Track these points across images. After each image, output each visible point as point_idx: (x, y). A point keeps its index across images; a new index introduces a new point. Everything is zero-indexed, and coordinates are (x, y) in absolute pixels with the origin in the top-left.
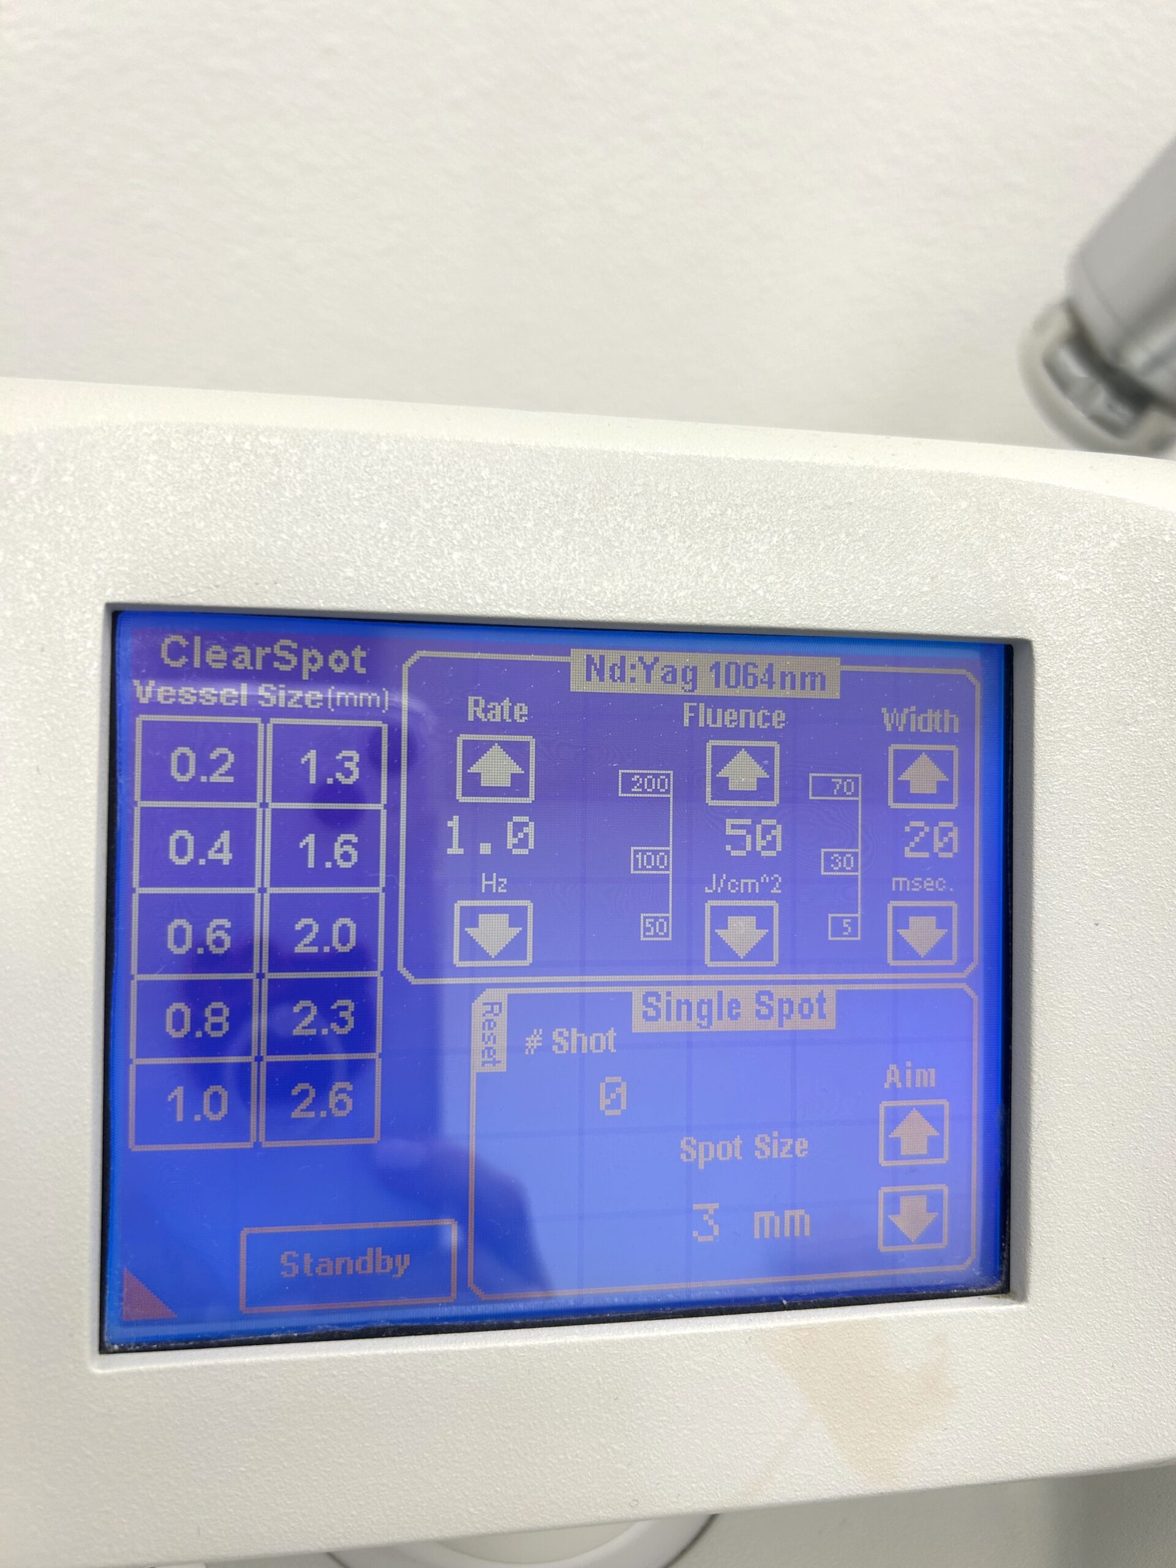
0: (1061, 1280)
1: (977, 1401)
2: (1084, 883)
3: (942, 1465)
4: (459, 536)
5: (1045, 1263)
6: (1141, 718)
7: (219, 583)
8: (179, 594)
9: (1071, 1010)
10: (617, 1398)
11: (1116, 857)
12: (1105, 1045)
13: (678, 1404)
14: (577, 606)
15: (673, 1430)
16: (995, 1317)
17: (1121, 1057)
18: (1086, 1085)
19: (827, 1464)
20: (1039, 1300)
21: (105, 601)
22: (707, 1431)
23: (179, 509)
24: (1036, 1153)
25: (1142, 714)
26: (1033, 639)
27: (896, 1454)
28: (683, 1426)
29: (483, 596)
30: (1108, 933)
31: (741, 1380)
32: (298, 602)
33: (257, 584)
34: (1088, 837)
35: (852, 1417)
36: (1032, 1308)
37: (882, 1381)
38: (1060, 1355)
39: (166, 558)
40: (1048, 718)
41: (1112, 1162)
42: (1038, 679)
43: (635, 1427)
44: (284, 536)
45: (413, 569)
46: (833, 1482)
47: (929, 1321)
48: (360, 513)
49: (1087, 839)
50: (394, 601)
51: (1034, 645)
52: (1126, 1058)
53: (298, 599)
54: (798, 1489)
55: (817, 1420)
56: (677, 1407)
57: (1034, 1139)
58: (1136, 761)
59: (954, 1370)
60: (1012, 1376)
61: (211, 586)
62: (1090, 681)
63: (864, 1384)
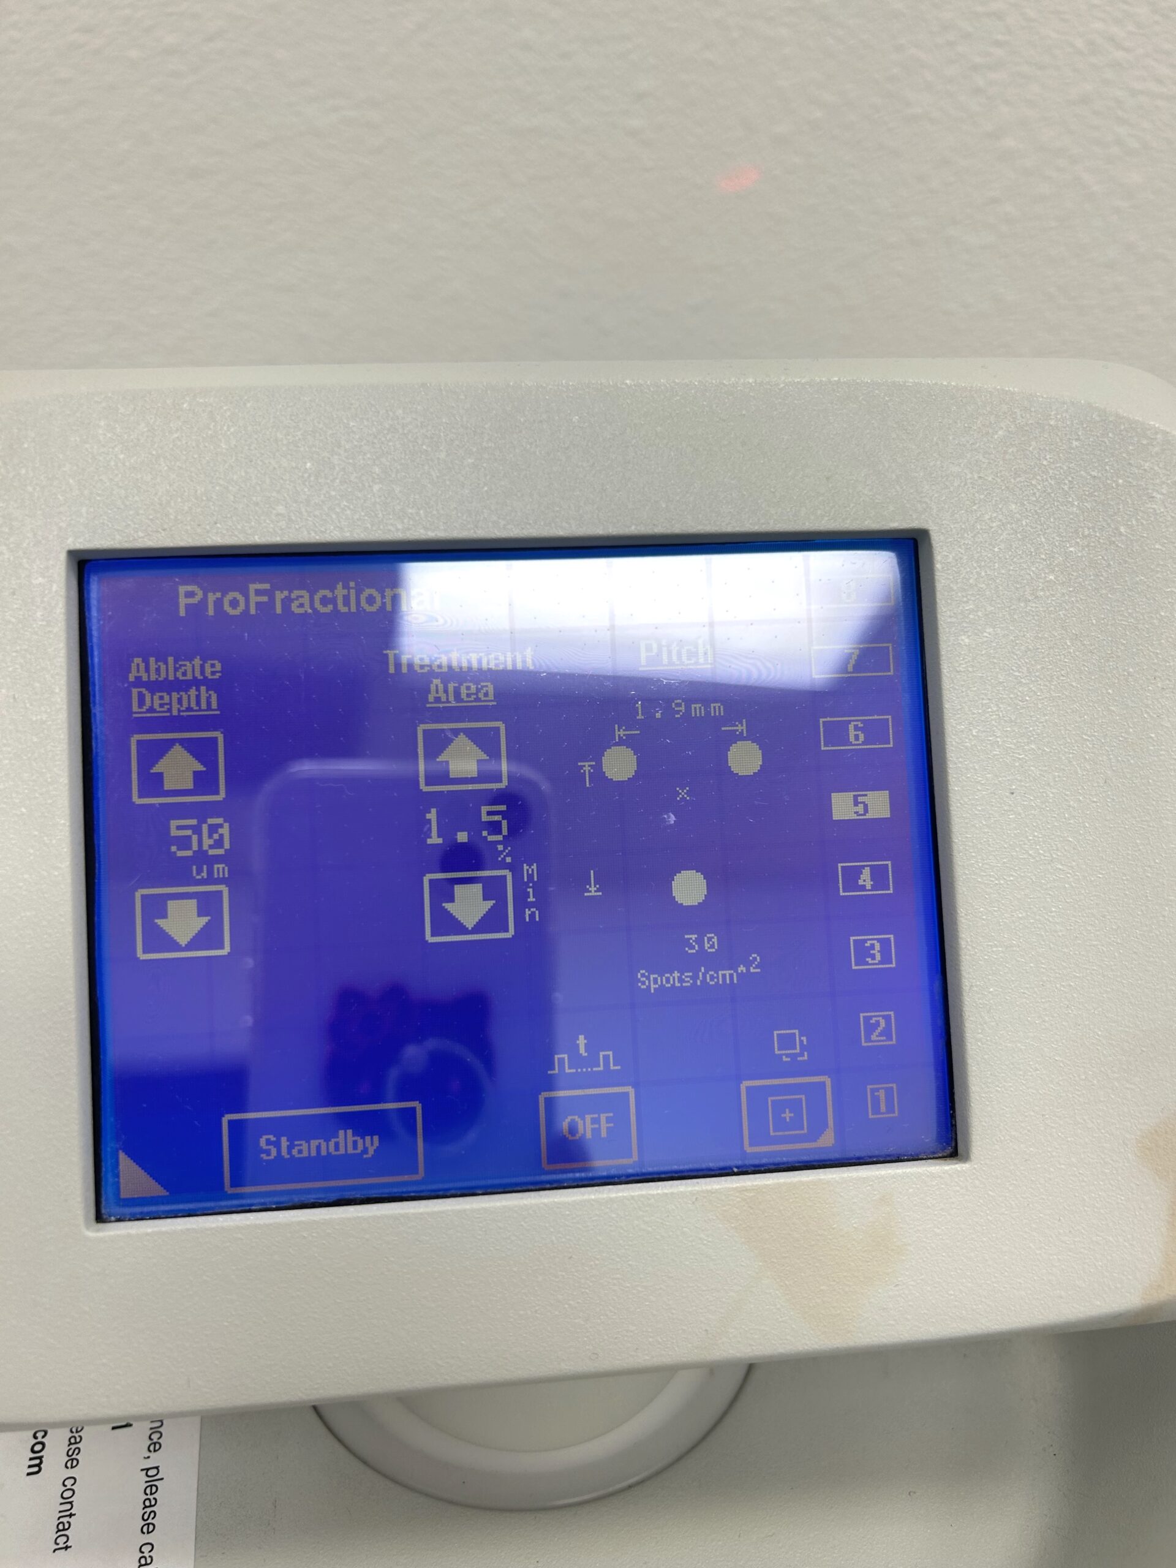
0: (1003, 1138)
1: (926, 1257)
2: (996, 755)
3: (895, 1320)
4: (377, 470)
5: (986, 1122)
6: (1042, 593)
7: (166, 526)
8: (131, 539)
9: (993, 876)
10: (571, 1257)
11: (1026, 728)
12: (1030, 908)
13: (630, 1262)
14: (490, 524)
15: (628, 1287)
16: (940, 1176)
17: (1046, 919)
18: (1015, 949)
19: (780, 1320)
20: (982, 1158)
21: (67, 548)
22: (661, 1289)
23: (127, 464)
24: (969, 1016)
25: (1043, 590)
26: (930, 528)
27: (848, 1310)
28: (637, 1283)
29: (403, 523)
30: (1024, 801)
31: (690, 1239)
32: (236, 539)
33: (199, 525)
34: (998, 711)
35: (803, 1274)
36: (976, 1166)
37: (830, 1239)
38: (1007, 1210)
39: (118, 508)
40: (949, 601)
41: (1044, 1021)
42: (938, 566)
43: (591, 1284)
44: (221, 482)
45: (337, 502)
46: (788, 1337)
47: (873, 1181)
48: (289, 457)
49: (997, 713)
50: (322, 532)
51: (931, 532)
52: (1051, 919)
53: (236, 536)
54: (754, 1344)
55: (768, 1277)
56: (629, 1265)
57: (966, 1003)
58: (1040, 635)
59: (901, 1228)
60: (960, 1232)
61: (160, 530)
62: (988, 563)
63: (813, 1243)
